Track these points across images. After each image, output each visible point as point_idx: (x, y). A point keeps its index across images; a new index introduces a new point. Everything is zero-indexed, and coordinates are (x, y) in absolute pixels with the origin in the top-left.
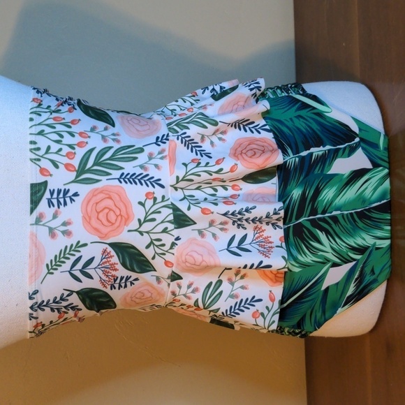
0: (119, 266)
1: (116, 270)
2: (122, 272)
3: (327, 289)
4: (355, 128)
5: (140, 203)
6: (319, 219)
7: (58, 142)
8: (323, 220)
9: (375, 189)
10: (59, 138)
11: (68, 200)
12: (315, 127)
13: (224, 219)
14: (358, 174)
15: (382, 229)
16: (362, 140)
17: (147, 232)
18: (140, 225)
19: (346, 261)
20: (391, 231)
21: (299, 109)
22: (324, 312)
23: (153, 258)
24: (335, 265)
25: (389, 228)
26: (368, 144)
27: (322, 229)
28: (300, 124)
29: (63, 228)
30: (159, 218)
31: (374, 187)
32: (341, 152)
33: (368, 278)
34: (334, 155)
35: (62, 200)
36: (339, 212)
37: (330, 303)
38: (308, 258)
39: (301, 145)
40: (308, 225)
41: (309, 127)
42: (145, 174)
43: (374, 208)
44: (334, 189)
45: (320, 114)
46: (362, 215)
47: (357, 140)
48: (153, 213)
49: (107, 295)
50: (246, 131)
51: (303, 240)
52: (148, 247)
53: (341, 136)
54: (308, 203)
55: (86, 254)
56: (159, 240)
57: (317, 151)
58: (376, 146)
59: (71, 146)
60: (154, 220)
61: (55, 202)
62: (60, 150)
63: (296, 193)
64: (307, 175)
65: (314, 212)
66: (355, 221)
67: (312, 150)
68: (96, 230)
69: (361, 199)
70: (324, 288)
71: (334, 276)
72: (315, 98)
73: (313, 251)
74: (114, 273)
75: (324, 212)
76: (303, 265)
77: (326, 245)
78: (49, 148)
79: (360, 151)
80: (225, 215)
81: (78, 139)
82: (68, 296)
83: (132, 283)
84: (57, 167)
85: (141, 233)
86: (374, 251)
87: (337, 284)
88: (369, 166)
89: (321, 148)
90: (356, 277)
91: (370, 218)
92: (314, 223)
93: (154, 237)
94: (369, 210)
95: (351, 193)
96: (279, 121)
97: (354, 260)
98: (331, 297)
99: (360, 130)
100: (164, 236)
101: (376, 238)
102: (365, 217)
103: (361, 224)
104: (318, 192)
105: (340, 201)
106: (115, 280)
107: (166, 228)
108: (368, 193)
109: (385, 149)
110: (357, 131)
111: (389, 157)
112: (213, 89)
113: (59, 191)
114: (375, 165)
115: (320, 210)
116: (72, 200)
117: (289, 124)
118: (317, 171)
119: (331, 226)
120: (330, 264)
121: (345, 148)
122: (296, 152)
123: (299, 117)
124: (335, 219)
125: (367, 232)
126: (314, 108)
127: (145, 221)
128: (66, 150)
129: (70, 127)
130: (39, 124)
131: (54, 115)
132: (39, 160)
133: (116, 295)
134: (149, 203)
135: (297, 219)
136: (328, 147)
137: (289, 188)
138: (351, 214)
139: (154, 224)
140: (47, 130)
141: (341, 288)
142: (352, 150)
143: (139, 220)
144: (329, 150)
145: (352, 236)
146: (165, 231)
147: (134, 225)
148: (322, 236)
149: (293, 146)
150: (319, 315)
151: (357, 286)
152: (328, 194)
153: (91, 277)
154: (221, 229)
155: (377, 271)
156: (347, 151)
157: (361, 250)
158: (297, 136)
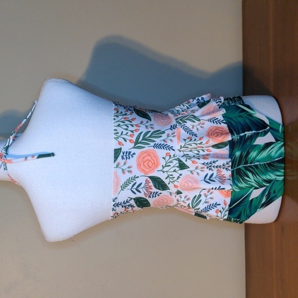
0: (153, 187)
1: (151, 189)
2: (154, 190)
3: (252, 200)
4: (267, 122)
5: (163, 158)
6: (249, 166)
7: (126, 129)
8: (251, 167)
9: (277, 152)
10: (127, 128)
11: (130, 156)
12: (248, 121)
13: (203, 166)
14: (268, 145)
15: (280, 171)
16: (271, 128)
17: (166, 172)
18: (163, 168)
19: (261, 187)
20: (284, 172)
21: (240, 112)
22: (250, 211)
23: (169, 184)
24: (256, 188)
25: (283, 171)
26: (274, 130)
27: (250, 171)
28: (240, 120)
29: (128, 169)
30: (172, 165)
31: (276, 151)
32: (260, 134)
33: (272, 195)
34: (256, 135)
35: (128, 157)
36: (258, 163)
37: (254, 207)
38: (243, 185)
39: (240, 131)
40: (243, 169)
41: (245, 122)
42: (165, 144)
43: (276, 161)
44: (256, 152)
45: (250, 115)
46: (270, 165)
47: (268, 128)
48: (169, 162)
49: (147, 200)
50: (214, 123)
51: (241, 176)
52: (166, 178)
53: (260, 126)
54: (244, 159)
55: (138, 181)
56: (172, 175)
57: (248, 133)
58: (277, 131)
59: (132, 131)
60: (169, 166)
61: (125, 157)
62: (127, 133)
63: (238, 154)
64: (243, 145)
65: (246, 163)
66: (266, 167)
67: (246, 133)
68: (143, 170)
69: (269, 156)
70: (250, 199)
71: (256, 194)
72: (248, 107)
73: (246, 181)
74: (150, 190)
75: (251, 163)
76: (241, 188)
77: (252, 179)
78: (122, 132)
79: (269, 134)
80: (203, 164)
81: (135, 128)
82: (130, 200)
83: (158, 195)
84: (126, 141)
85: (164, 172)
86: (275, 182)
87: (257, 197)
88: (274, 141)
89: (250, 132)
90: (266, 194)
91: (273, 166)
92: (246, 168)
93: (169, 174)
94: (273, 162)
95: (264, 154)
96: (230, 118)
97: (266, 186)
98: (254, 204)
99: (270, 123)
100: (174, 174)
101: (277, 176)
103: (269, 169)
104: (248, 153)
105: (259, 157)
106: (151, 194)
107: (175, 170)
108: (273, 154)
109: (282, 132)
110: (268, 124)
111: (284, 136)
112: (198, 99)
113: (127, 152)
114: (277, 140)
115: (249, 162)
116: (132, 156)
117: (235, 120)
118: (248, 143)
119: (254, 170)
120: (253, 188)
121: (262, 132)
122: (238, 133)
123: (240, 116)
124: (256, 166)
125: (272, 173)
126: (248, 112)
127: (165, 166)
128: (130, 133)
129: (131, 122)
130: (118, 121)
131: (124, 116)
132: (118, 138)
133: (151, 200)
134: (167, 158)
135: (238, 166)
136: (254, 132)
137: (234, 151)
138: (264, 164)
139: (170, 168)
140: (122, 124)
141: (259, 199)
142: (266, 133)
143: (163, 166)
144: (254, 133)
145: (264, 174)
146: (175, 171)
147: (160, 168)
148: (250, 175)
149: (237, 130)
150: (248, 212)
151: (267, 199)
152: (253, 154)
153: (140, 192)
154: (201, 171)
155: (276, 192)
156: (263, 134)
157: (269, 181)
158: (239, 126)
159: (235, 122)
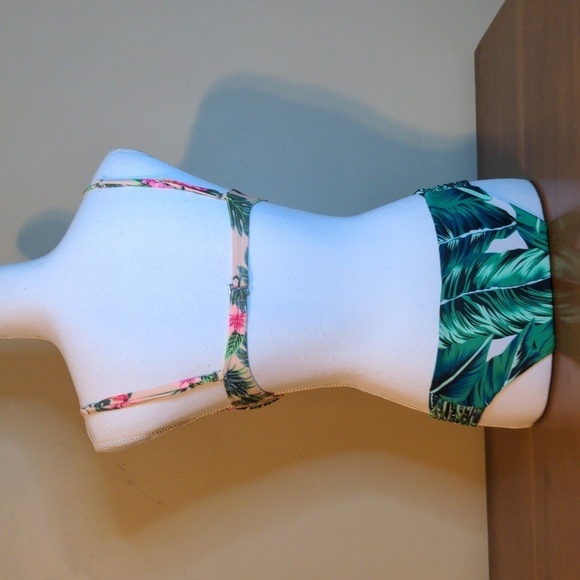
3: (492, 360)
4: (512, 213)
6: (478, 294)
8: (482, 294)
9: (531, 268)
12: (476, 212)
14: (514, 254)
15: (540, 306)
16: (519, 224)
19: (508, 333)
20: (554, 310)
21: (462, 198)
22: (491, 385)
24: (497, 337)
25: (551, 306)
26: (525, 227)
27: (482, 303)
28: (463, 211)
31: (534, 266)
32: (498, 234)
33: (530, 352)
34: (492, 236)
36: (496, 288)
37: (495, 377)
38: (471, 331)
39: (461, 229)
40: (468, 299)
41: (470, 213)
43: (531, 286)
44: (491, 267)
45: (481, 202)
46: (520, 292)
47: (514, 223)
51: (465, 313)
53: (500, 220)
54: (467, 280)
57: (475, 233)
58: (532, 229)
63: (456, 271)
64: (466, 254)
65: (473, 287)
66: (513, 297)
67: (472, 232)
69: (517, 276)
70: (488, 359)
71: (497, 348)
72: (477, 189)
73: (475, 323)
75: (482, 288)
76: (467, 337)
77: (487, 318)
79: (516, 233)
86: (534, 326)
87: (501, 356)
88: (525, 247)
89: (480, 230)
90: (518, 349)
91: (527, 295)
92: (474, 297)
94: (526, 287)
95: (507, 271)
96: (441, 209)
97: (515, 333)
98: (497, 368)
99: (518, 215)
101: (539, 315)
102: (523, 293)
103: (518, 300)
104: (476, 270)
105: (497, 277)
108: (524, 272)
109: (542, 232)
110: (514, 216)
111: (548, 241)
114: (531, 246)
115: (478, 286)
117: (453, 211)
118: (475, 250)
119: (490, 300)
120: (491, 336)
121: (502, 231)
122: (457, 234)
123: (461, 205)
124: (493, 294)
125: (526, 308)
126: (476, 197)
135: (458, 294)
136: (486, 229)
137: (449, 266)
138: (509, 290)
141: (505, 358)
142: (509, 232)
144: (487, 232)
145: (511, 311)
148: (482, 310)
149: (454, 228)
150: (487, 387)
151: (521, 358)
152: (485, 271)
155: (538, 345)
156: (504, 233)
157: (521, 324)
158: (458, 221)
159: (452, 215)
